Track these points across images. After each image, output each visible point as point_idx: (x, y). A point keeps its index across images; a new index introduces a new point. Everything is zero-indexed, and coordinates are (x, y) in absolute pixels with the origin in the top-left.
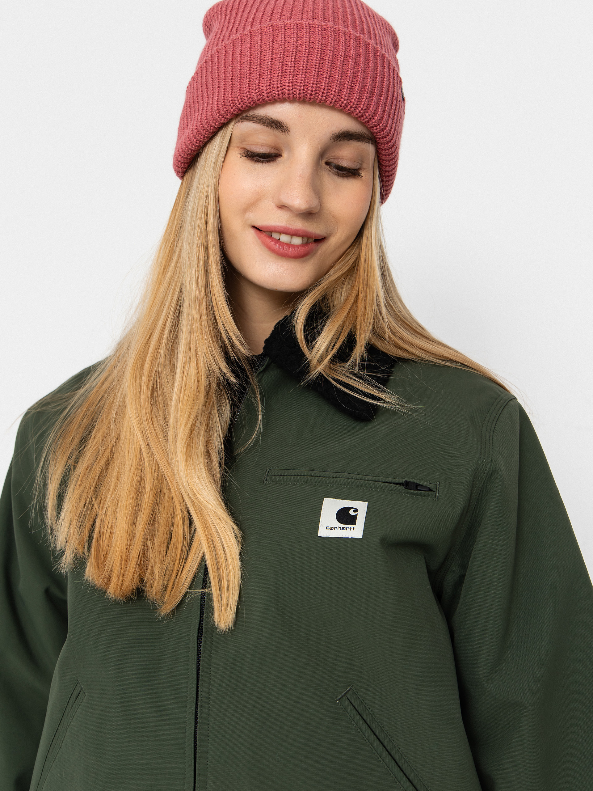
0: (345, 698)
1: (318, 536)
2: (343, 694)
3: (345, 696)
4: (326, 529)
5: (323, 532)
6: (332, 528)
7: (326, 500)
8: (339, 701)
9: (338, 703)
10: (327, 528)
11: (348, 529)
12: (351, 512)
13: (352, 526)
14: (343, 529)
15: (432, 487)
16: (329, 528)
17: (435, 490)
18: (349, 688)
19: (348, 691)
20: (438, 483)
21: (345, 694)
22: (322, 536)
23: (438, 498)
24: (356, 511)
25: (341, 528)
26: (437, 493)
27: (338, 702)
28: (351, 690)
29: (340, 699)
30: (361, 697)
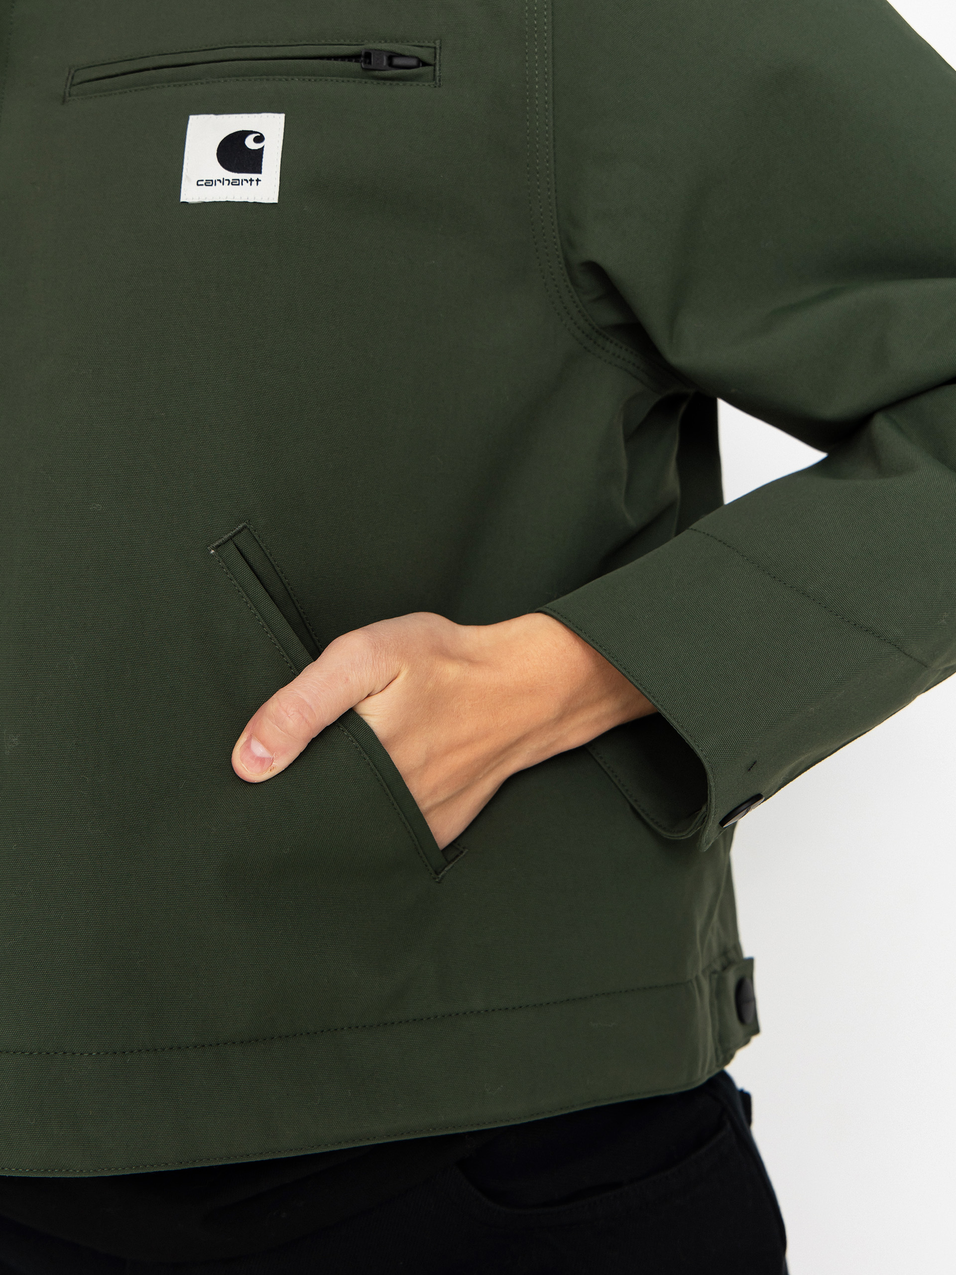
0: (231, 546)
1: (182, 200)
2: (226, 537)
3: (231, 542)
4: (198, 185)
5: (190, 193)
6: (209, 183)
7: (193, 119)
8: (216, 551)
9: (212, 555)
10: (199, 183)
11: (244, 182)
12: (250, 143)
13: (254, 176)
14: (235, 183)
15: (425, 54)
16: (203, 183)
17: (432, 62)
18: (241, 526)
19: (240, 532)
20: (438, 42)
21: (231, 538)
22: (190, 200)
23: (440, 81)
24: (260, 139)
25: (229, 180)
26: (437, 68)
27: (212, 551)
28: (246, 531)
29: (218, 546)
30: (266, 547)
